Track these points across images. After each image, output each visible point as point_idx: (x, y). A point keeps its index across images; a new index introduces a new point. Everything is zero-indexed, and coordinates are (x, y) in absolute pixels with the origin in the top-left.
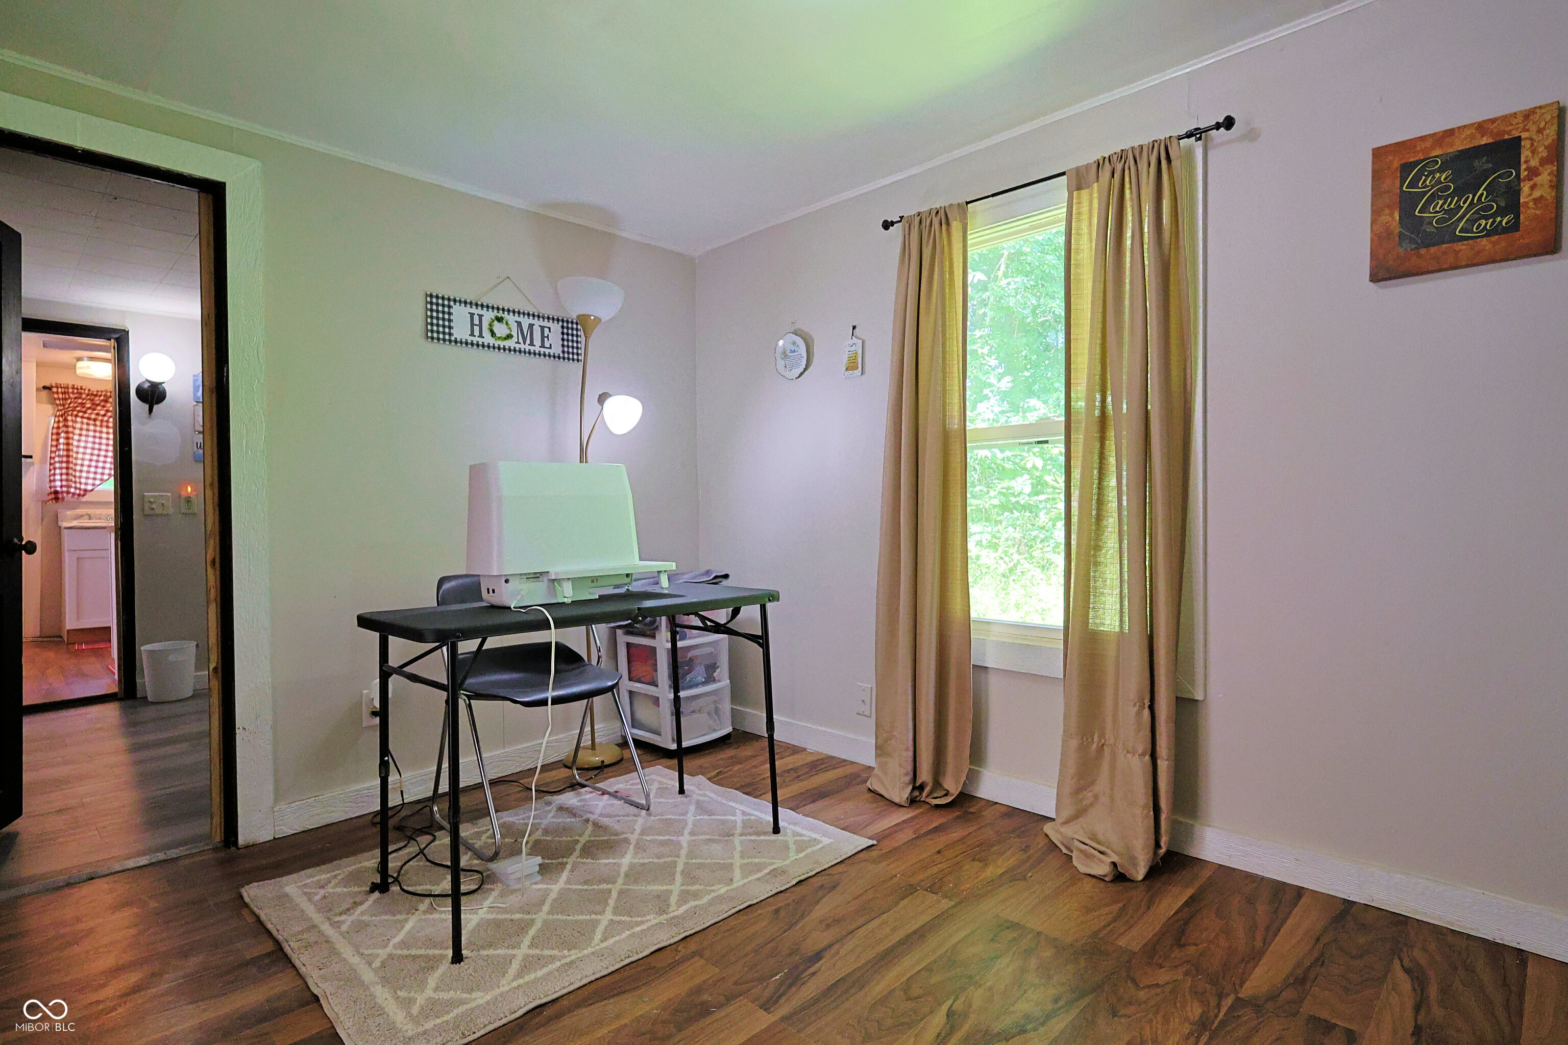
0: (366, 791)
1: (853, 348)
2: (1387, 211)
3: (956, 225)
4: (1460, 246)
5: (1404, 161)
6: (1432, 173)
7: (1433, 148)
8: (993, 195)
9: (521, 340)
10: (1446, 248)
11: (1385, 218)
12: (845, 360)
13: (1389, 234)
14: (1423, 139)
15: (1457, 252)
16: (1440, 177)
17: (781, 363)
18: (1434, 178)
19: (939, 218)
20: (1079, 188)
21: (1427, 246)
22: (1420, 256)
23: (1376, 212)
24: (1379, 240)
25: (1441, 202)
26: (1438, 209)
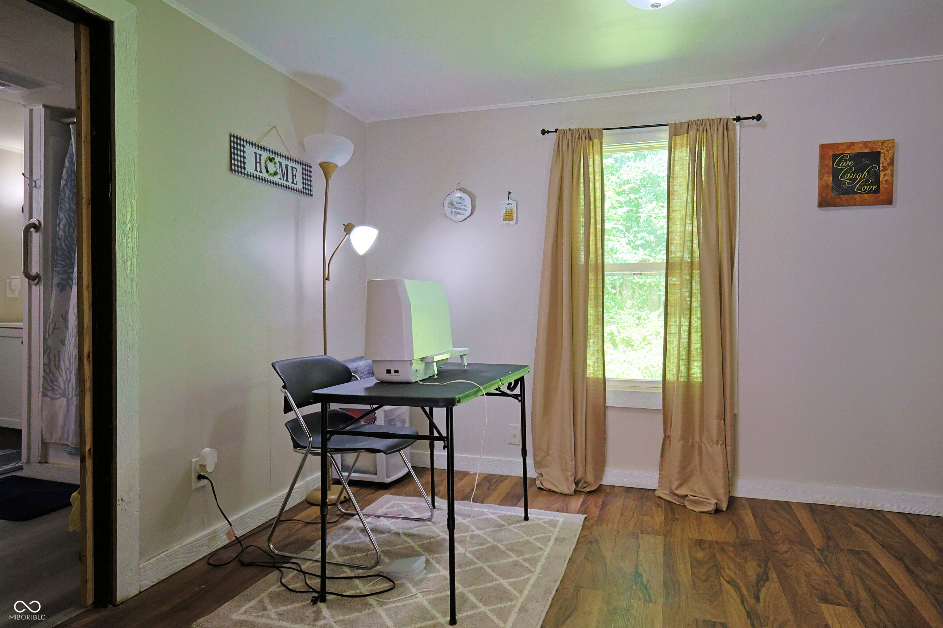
0: (196, 543)
1: (510, 206)
2: (827, 175)
3: (596, 141)
4: (856, 196)
5: (834, 153)
6: (846, 161)
7: (846, 149)
8: (622, 128)
9: (282, 177)
10: (851, 196)
11: (825, 178)
12: (503, 212)
13: (828, 186)
14: (842, 144)
15: (855, 199)
16: (849, 163)
17: (448, 210)
18: (846, 163)
19: (585, 135)
20: (676, 135)
21: (843, 194)
22: (840, 198)
23: (821, 175)
24: (822, 188)
25: (849, 175)
26: (848, 178)
